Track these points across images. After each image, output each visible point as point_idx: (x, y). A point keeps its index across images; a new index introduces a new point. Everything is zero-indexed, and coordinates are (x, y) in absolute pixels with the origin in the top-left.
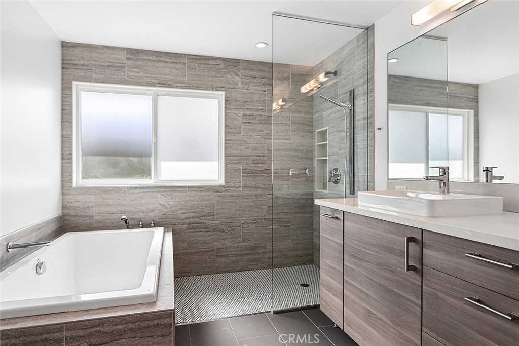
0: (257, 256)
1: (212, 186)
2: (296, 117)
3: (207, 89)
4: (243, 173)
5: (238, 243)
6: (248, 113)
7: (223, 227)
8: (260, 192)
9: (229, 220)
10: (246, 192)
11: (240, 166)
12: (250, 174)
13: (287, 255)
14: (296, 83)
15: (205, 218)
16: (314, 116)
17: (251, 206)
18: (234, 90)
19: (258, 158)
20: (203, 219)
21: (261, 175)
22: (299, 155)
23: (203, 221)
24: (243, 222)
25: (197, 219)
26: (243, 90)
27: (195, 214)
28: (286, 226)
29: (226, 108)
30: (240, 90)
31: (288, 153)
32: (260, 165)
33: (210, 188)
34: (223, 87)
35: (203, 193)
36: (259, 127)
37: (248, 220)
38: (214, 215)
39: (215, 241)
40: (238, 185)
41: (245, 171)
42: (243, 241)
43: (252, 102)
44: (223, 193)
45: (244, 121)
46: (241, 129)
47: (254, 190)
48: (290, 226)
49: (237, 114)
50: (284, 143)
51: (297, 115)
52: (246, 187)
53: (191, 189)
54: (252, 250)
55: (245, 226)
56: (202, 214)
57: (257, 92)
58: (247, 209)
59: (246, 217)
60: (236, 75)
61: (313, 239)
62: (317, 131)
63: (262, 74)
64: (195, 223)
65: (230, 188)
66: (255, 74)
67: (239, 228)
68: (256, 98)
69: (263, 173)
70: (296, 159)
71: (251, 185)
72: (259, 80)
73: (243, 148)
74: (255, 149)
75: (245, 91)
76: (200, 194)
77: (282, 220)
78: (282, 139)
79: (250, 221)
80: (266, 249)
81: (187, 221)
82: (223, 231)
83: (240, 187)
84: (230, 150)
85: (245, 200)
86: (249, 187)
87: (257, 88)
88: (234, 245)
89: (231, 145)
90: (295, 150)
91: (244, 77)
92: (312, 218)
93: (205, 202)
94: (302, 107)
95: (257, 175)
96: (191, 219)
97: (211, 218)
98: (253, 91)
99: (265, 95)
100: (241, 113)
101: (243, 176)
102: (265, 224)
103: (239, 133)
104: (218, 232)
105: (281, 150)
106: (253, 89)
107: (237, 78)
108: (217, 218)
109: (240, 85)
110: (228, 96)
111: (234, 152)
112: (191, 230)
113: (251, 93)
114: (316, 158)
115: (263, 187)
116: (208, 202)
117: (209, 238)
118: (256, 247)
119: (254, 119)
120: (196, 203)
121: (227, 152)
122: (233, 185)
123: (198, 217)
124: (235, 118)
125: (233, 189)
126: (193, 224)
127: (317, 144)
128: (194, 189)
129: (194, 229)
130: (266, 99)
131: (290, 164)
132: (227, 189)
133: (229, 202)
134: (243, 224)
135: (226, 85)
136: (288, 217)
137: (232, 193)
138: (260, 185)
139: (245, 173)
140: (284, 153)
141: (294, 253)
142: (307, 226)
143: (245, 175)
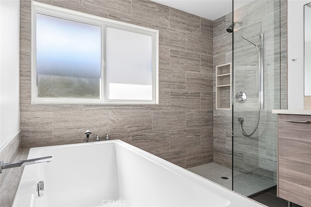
0: (180, 159)
1: (150, 105)
2: (204, 56)
3: (146, 26)
4: (171, 95)
5: (168, 150)
6: (174, 49)
7: (157, 138)
8: (182, 110)
9: (162, 132)
10: (173, 110)
11: (169, 90)
12: (176, 97)
13: (198, 156)
14: (203, 31)
15: (145, 131)
16: (214, 56)
17: (176, 121)
18: (165, 30)
19: (181, 84)
20: (144, 132)
21: (182, 97)
22: (205, 83)
23: (144, 133)
24: (171, 133)
25: (139, 132)
26: (171, 31)
27: (138, 128)
28: (198, 135)
29: (159, 43)
30: (169, 30)
31: (199, 81)
32: (182, 90)
33: (149, 106)
34: (157, 27)
35: (144, 111)
36: (181, 60)
37: (174, 131)
38: (151, 129)
39: (152, 149)
40: (168, 104)
41: (172, 94)
42: (171, 148)
43: (177, 41)
44: (158, 111)
45: (172, 55)
46: (170, 61)
47: (178, 108)
48: (200, 135)
49: (167, 49)
50: (196, 74)
51: (204, 54)
52: (173, 106)
53: (135, 108)
54: (176, 154)
55: (172, 136)
56: (143, 128)
57: (180, 34)
58: (174, 123)
59: (173, 129)
60: (166, 19)
61: (213, 144)
62: (217, 67)
63: (184, 21)
64: (138, 135)
65: (162, 107)
66: (179, 20)
67: (168, 138)
68: (179, 38)
69: (184, 96)
70: (203, 86)
71: (176, 105)
72: (181, 25)
73: (171, 75)
74: (178, 77)
75: (172, 32)
76: (141, 111)
77: (195, 131)
78: (195, 71)
79: (175, 133)
80: (186, 153)
81: (132, 134)
82: (158, 141)
83: (169, 106)
84: (162, 76)
85: (172, 116)
86: (175, 106)
87: (180, 31)
88: (165, 152)
89: (163, 73)
90: (203, 80)
91: (172, 20)
92: (212, 129)
93: (145, 118)
94: (207, 49)
95: (180, 97)
96: (135, 132)
97: (149, 130)
98: (178, 33)
99: (185, 36)
100: (170, 48)
101: (171, 98)
102: (185, 134)
103: (169, 64)
104: (154, 142)
105: (195, 79)
106: (178, 31)
107: (167, 21)
108: (153, 131)
109: (169, 27)
110: (161, 34)
111: (165, 79)
112: (135, 141)
113: (176, 34)
114: (217, 86)
115: (184, 106)
116: (147, 118)
117: (148, 147)
118: (179, 152)
119: (178, 54)
120: (139, 119)
121: (161, 79)
122: (164, 105)
123: (140, 130)
124: (166, 52)
125: (164, 107)
126: (136, 136)
127: (217, 76)
128: (137, 107)
129: (137, 140)
130: (186, 40)
131: (200, 90)
132: (161, 107)
133: (161, 118)
134: (171, 135)
135: (159, 25)
136: (199, 128)
137: (164, 111)
138: (182, 105)
139: (172, 95)
140: (196, 81)
141: (202, 155)
142: (210, 135)
143: (172, 97)
